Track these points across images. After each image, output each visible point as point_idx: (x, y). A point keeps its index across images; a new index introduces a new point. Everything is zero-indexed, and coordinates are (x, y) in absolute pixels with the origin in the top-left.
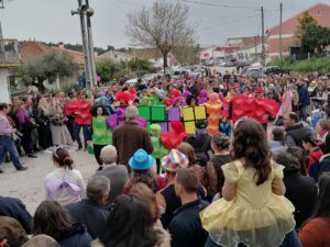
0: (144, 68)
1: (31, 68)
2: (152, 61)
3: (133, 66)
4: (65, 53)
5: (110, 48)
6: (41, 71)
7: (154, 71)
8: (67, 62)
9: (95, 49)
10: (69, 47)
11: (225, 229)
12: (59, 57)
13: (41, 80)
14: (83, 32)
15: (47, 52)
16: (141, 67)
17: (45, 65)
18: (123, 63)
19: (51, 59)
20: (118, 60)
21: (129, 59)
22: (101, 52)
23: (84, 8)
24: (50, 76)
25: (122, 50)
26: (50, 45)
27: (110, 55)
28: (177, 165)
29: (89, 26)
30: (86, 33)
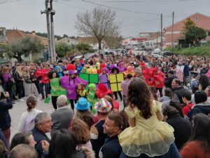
0: (87, 50)
1: (14, 47)
2: (92, 45)
3: (79, 48)
4: (36, 38)
5: (65, 36)
6: (20, 49)
7: (93, 51)
8: (37, 44)
9: (56, 36)
10: (39, 34)
11: (131, 145)
12: (32, 40)
13: (20, 54)
14: (48, 25)
15: (24, 37)
16: (84, 49)
17: (23, 45)
18: (73, 46)
19: (27, 41)
20: (70, 43)
21: (77, 43)
22: (59, 38)
23: (49, 9)
24: (26, 52)
25: (73, 38)
26: (27, 33)
27: (65, 41)
29: (52, 21)
30: (50, 26)
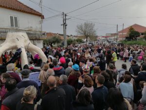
1: (49, 40)
2: (83, 39)
3: (77, 41)
5: (71, 35)
6: (52, 41)
7: (84, 42)
8: (59, 39)
10: (60, 35)
12: (57, 37)
13: (51, 44)
15: (53, 36)
16: (80, 41)
17: (53, 39)
18: (75, 40)
19: (55, 37)
20: (73, 39)
22: (68, 36)
23: (65, 23)
24: (54, 42)
25: (75, 36)
26: (55, 34)
27: (71, 38)
29: (66, 29)
30: (65, 31)
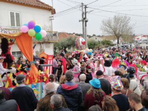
0: (108, 44)
1: (62, 43)
2: (112, 41)
3: (103, 43)
4: (76, 37)
5: (94, 35)
6: (65, 44)
7: (113, 45)
9: (88, 36)
10: (77, 35)
12: (73, 39)
13: (65, 48)
14: (83, 28)
15: (68, 37)
17: (67, 42)
18: (99, 42)
19: (70, 39)
20: (97, 40)
21: (102, 40)
22: (90, 37)
23: (84, 19)
24: (69, 46)
25: (99, 36)
26: (70, 34)
27: (94, 38)
28: (119, 87)
29: (86, 26)
30: (84, 29)
